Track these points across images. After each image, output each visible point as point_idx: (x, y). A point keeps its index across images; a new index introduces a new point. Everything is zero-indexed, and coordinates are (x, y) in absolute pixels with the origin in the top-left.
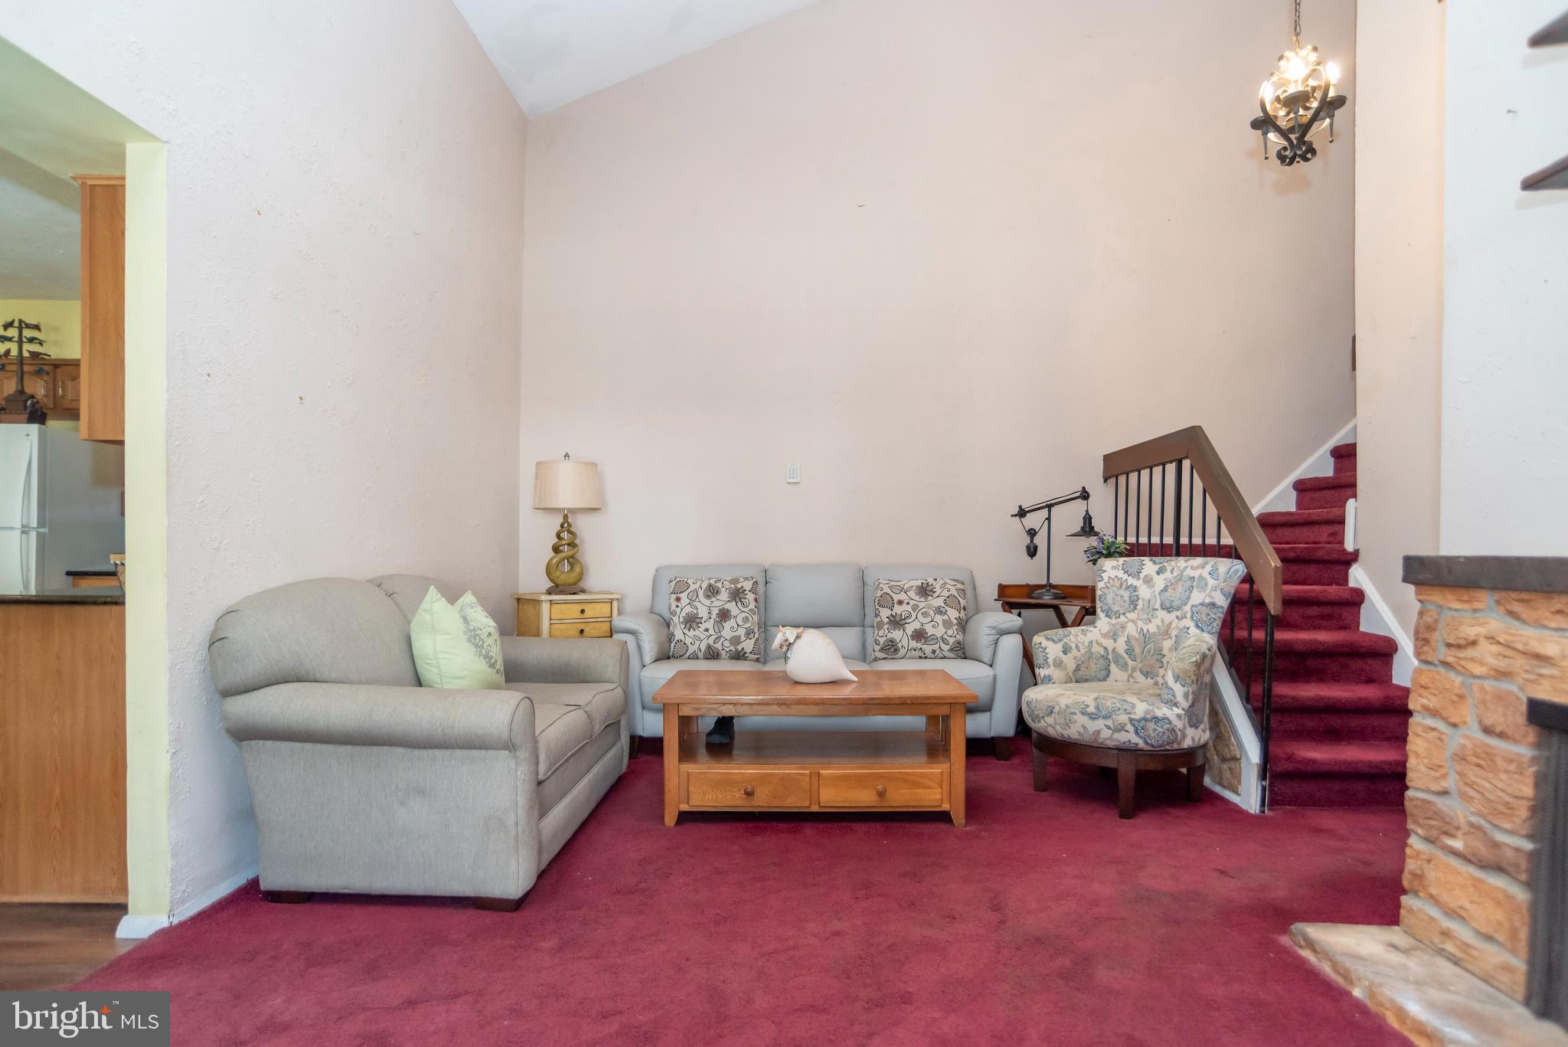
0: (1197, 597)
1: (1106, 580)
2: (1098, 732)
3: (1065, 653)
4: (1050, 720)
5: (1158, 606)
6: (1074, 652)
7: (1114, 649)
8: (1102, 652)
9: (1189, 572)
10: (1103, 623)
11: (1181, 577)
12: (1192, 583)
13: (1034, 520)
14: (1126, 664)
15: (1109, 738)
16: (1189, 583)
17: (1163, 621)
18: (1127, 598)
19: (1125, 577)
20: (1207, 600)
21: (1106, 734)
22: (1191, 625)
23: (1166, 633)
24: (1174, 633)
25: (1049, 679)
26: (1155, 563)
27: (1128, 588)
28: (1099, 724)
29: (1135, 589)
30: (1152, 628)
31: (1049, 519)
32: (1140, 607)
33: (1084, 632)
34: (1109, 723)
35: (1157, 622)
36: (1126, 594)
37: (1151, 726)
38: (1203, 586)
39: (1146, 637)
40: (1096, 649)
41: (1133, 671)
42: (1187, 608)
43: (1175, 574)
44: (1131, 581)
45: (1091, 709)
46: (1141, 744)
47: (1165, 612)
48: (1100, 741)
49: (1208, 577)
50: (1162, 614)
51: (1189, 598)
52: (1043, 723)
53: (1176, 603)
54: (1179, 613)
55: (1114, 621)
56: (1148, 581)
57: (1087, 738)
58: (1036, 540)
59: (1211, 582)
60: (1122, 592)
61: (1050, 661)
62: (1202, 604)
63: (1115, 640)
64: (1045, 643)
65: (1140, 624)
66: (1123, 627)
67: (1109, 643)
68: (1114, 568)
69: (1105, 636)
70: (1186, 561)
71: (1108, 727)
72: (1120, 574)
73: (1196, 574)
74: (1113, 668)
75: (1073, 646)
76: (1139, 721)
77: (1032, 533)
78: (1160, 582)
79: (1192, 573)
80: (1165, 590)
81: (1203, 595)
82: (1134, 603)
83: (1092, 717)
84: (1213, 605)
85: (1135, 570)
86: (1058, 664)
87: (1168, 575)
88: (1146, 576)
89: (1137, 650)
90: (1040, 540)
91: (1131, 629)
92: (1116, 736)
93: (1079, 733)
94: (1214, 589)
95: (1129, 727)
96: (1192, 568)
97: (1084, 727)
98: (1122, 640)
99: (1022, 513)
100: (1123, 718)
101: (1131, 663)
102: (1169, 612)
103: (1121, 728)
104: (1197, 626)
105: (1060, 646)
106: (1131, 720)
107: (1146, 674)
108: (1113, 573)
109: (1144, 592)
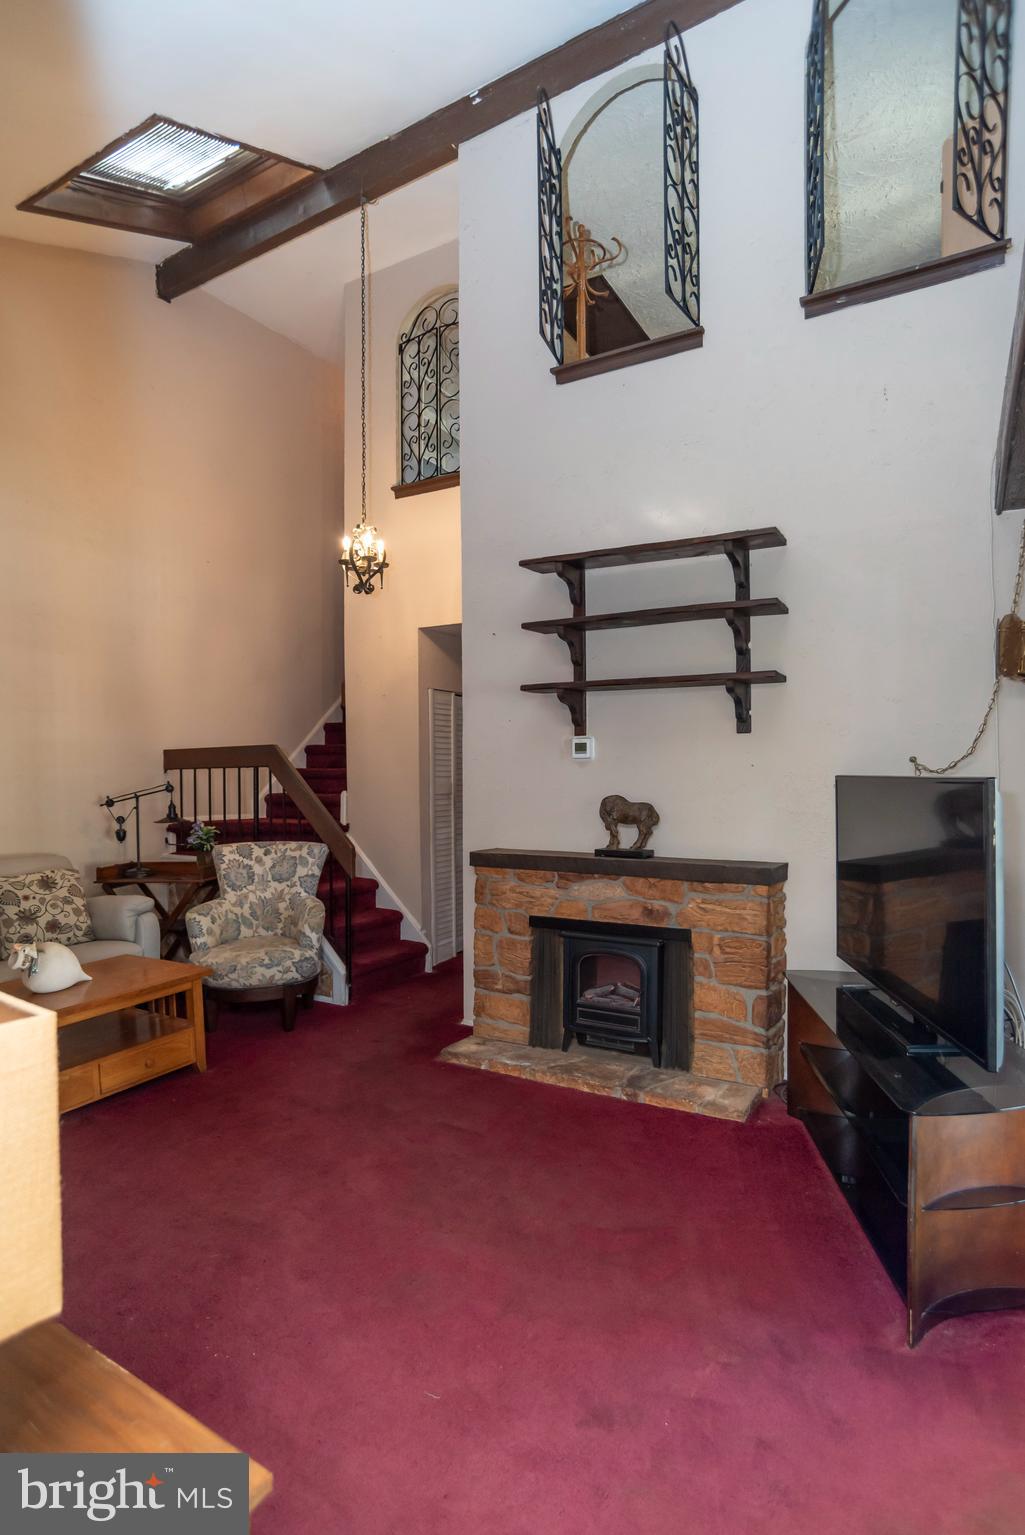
0: (301, 871)
1: (227, 862)
2: (273, 976)
3: (213, 923)
4: (233, 976)
5: (270, 878)
6: (219, 921)
7: (242, 914)
8: (234, 917)
9: (289, 853)
10: (231, 896)
11: (284, 857)
12: (295, 862)
13: (124, 809)
14: (252, 924)
15: (282, 979)
16: (292, 861)
17: (276, 889)
18: (245, 875)
19: (241, 859)
20: (310, 872)
21: (278, 976)
22: (302, 890)
23: (280, 897)
24: (287, 898)
25: (205, 947)
26: (260, 847)
27: (244, 867)
28: (274, 971)
29: (251, 867)
30: (268, 895)
31: (137, 808)
32: (256, 880)
33: (220, 904)
34: (280, 968)
35: (272, 890)
36: (244, 872)
37: (305, 964)
38: (304, 863)
39: (264, 902)
40: (230, 916)
41: (257, 927)
42: (296, 879)
43: (279, 854)
44: (246, 861)
45: (267, 961)
46: (300, 979)
47: (276, 883)
48: (274, 982)
49: (307, 856)
50: (274, 884)
51: (295, 872)
52: (226, 979)
53: (285, 876)
54: (289, 883)
55: (239, 893)
56: (259, 861)
57: (265, 983)
58: (125, 826)
59: (311, 860)
60: (241, 870)
61: (204, 931)
62: (307, 876)
63: (242, 908)
64: (198, 918)
65: (258, 893)
66: (246, 897)
67: (237, 910)
68: (231, 852)
69: (234, 905)
70: (284, 845)
71: (280, 972)
72: (237, 857)
73: (297, 854)
74: (243, 928)
75: (216, 916)
76: (297, 963)
77: (121, 820)
78: (268, 861)
79: (293, 854)
80: (273, 866)
81: (306, 870)
82: (251, 877)
83: (268, 967)
84: (313, 875)
85: (247, 853)
86: (210, 932)
87: (273, 855)
88: (256, 858)
89: (259, 913)
90: (130, 827)
91: (252, 898)
92: (285, 976)
93: (259, 980)
94: (313, 865)
95: (293, 969)
96: (291, 850)
97: (263, 975)
98: (246, 906)
99: (110, 803)
100: (288, 963)
101: (255, 922)
102: (280, 882)
103: (288, 970)
104: (306, 891)
105: (209, 918)
106: (293, 963)
107: (267, 929)
108: (232, 857)
109: (258, 869)
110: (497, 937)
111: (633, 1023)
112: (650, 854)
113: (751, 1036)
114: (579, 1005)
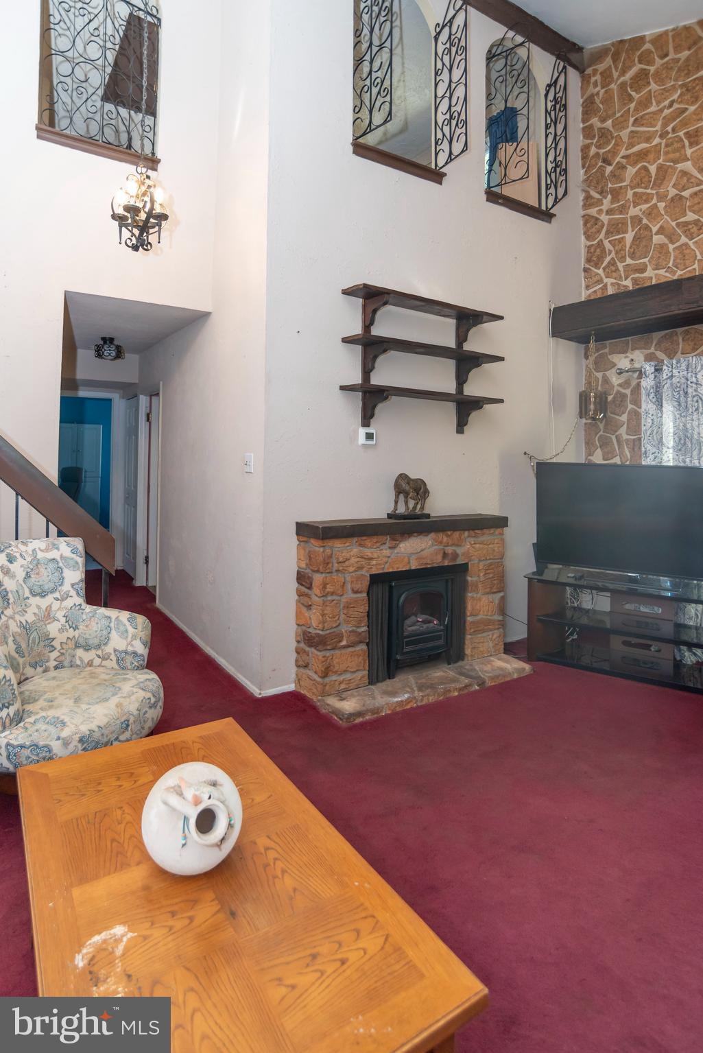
110: (344, 599)
111: (439, 637)
112: (428, 516)
113: (497, 623)
114: (406, 637)
